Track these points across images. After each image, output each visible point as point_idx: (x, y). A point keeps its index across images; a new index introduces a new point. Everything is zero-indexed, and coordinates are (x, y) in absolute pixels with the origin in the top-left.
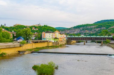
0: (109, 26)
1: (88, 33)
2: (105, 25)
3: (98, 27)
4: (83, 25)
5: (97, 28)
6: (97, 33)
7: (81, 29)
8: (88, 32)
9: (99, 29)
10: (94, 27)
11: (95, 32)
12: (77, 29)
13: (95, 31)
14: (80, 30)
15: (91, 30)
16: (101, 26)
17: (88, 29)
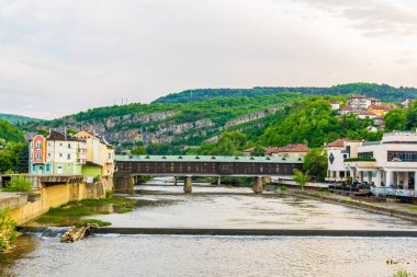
0: (226, 113)
1: (140, 144)
2: (209, 111)
3: (182, 118)
4: (115, 107)
5: (178, 122)
6: (177, 144)
7: (110, 124)
8: (141, 140)
9: (185, 125)
10: (164, 117)
11: (170, 139)
12: (91, 123)
13: (170, 134)
14: (103, 130)
15: (153, 131)
16: (196, 113)
17: (138, 126)
